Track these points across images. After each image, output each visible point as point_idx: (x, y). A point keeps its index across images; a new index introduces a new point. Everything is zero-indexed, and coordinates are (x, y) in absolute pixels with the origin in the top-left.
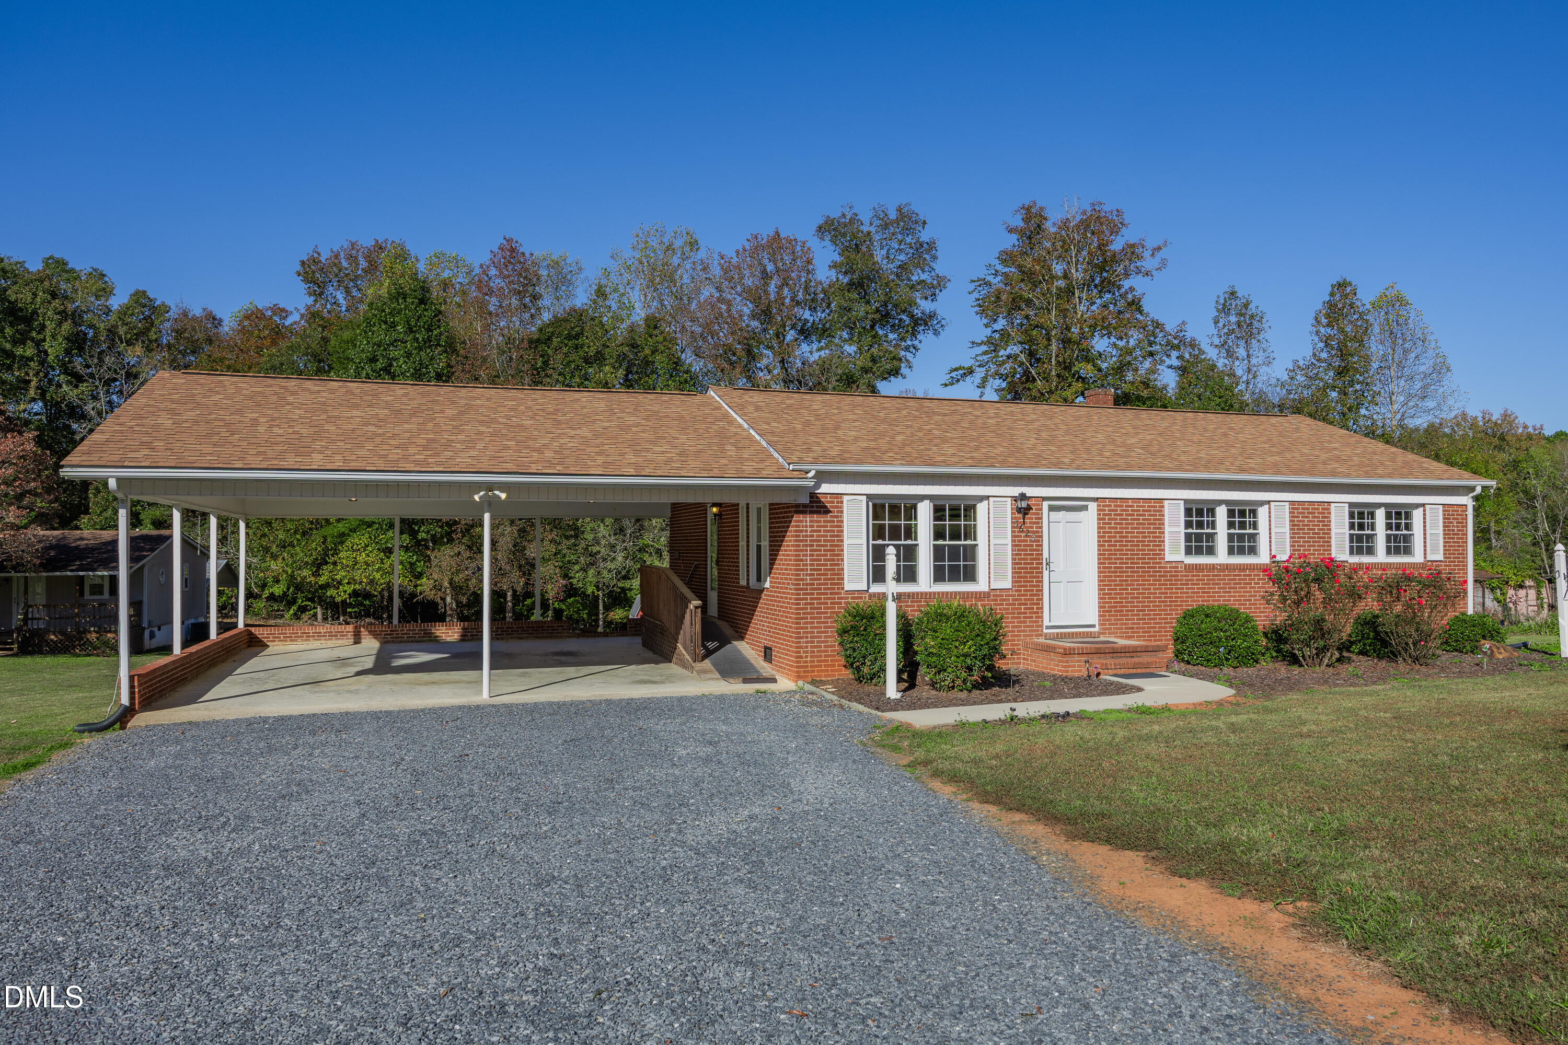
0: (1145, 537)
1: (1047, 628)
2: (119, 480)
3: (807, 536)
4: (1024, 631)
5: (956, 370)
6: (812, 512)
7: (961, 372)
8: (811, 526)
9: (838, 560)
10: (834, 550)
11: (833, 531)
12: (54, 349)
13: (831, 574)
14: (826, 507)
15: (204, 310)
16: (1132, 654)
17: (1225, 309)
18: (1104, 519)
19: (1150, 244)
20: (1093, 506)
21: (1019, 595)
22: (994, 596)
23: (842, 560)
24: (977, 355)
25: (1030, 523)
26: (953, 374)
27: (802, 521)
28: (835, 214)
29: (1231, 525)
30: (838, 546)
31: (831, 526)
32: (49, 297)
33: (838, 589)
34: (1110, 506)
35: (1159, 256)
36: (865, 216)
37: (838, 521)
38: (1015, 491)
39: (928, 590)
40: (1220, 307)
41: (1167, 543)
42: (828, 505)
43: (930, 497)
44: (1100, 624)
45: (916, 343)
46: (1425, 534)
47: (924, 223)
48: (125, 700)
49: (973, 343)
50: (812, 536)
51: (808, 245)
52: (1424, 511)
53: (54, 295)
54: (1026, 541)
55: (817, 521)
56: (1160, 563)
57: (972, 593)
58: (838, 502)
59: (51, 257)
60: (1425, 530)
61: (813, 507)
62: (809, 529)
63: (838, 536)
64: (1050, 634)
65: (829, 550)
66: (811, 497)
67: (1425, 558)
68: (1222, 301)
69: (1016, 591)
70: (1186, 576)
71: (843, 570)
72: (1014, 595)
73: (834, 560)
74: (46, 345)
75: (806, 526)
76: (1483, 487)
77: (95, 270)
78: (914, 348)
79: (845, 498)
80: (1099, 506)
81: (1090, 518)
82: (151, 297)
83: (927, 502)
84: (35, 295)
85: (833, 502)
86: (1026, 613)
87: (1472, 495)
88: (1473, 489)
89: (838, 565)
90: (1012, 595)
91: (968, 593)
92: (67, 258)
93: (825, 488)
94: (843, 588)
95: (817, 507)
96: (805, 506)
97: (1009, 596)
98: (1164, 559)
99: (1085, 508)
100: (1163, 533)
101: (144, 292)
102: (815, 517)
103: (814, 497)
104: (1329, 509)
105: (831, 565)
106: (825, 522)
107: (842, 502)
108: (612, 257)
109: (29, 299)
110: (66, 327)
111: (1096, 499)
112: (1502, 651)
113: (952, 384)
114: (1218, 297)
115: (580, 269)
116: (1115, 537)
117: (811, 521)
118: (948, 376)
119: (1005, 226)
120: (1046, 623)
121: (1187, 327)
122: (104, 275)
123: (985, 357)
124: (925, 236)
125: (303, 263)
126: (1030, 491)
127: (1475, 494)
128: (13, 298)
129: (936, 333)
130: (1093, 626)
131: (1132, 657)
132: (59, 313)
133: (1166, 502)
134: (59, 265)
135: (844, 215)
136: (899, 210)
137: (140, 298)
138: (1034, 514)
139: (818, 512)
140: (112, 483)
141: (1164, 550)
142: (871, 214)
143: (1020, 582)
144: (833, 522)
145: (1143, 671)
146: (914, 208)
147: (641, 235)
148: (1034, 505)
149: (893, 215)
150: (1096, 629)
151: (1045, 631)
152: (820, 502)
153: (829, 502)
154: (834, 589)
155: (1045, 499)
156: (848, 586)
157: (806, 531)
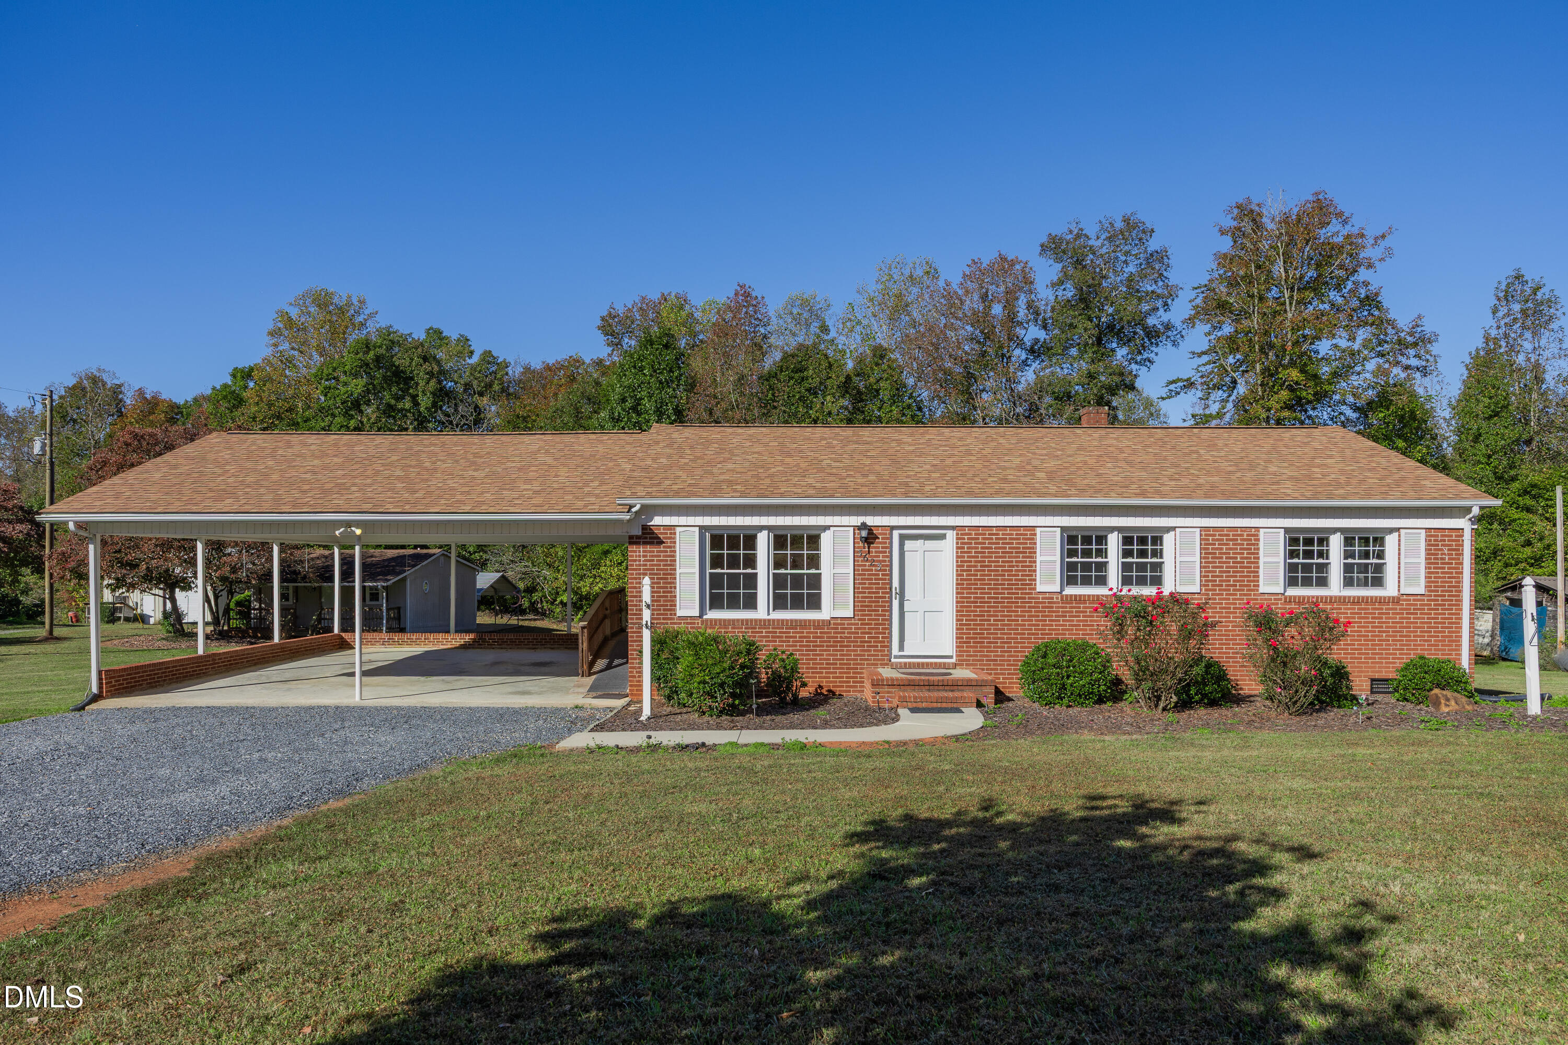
0: (1013, 566)
1: (896, 657)
2: (76, 523)
3: (640, 565)
4: (867, 660)
5: (1174, 382)
6: (645, 543)
7: (1181, 384)
8: (644, 556)
9: (671, 588)
10: (667, 579)
11: (667, 561)
12: (425, 402)
13: (664, 601)
14: (659, 538)
15: (544, 363)
16: (952, 688)
17: (1508, 297)
18: (963, 548)
19: (1370, 233)
20: (951, 535)
21: (862, 624)
22: (834, 624)
23: (675, 588)
24: (1199, 366)
25: (876, 552)
26: (1172, 387)
27: (635, 552)
28: (1059, 230)
29: (1127, 553)
30: (671, 574)
31: (664, 556)
32: (422, 361)
33: (671, 614)
34: (970, 534)
35: (1383, 244)
36: (1091, 230)
37: (671, 551)
38: (857, 520)
39: (766, 617)
40: (1502, 295)
41: (1038, 573)
42: (661, 536)
43: (769, 528)
44: (957, 656)
45: (1152, 356)
46: (1399, 563)
47: (1153, 231)
48: (95, 690)
49: (1193, 353)
50: (646, 565)
51: (1030, 265)
52: (1399, 536)
53: (425, 359)
54: (872, 570)
55: (650, 552)
56: (1031, 594)
57: (810, 621)
58: (671, 534)
59: (431, 328)
60: (1399, 559)
61: (646, 538)
62: (642, 559)
63: (671, 565)
64: (897, 663)
65: (661, 579)
66: (643, 529)
67: (1399, 591)
68: (1503, 287)
69: (859, 620)
70: (1062, 607)
71: (675, 596)
72: (857, 624)
73: (667, 588)
74: (420, 399)
75: (640, 556)
76: (1481, 508)
77: (462, 336)
78: (1149, 361)
79: (678, 530)
80: (957, 534)
81: (948, 546)
82: (495, 355)
83: (765, 533)
84: (412, 359)
85: (666, 534)
86: (870, 642)
87: (1468, 517)
88: (1468, 510)
89: (671, 592)
90: (854, 624)
91: (805, 621)
92: (442, 329)
93: (658, 521)
94: (675, 614)
95: (650, 538)
96: (638, 537)
97: (852, 624)
98: (1035, 589)
99: (943, 537)
100: (1035, 562)
101: (490, 351)
102: (648, 548)
103: (646, 528)
104: (1257, 535)
105: (664, 592)
106: (658, 552)
107: (675, 534)
108: (858, 292)
109: (407, 363)
110: (433, 383)
111: (953, 528)
112: (1453, 703)
113: (1169, 397)
114: (1499, 283)
115: (829, 306)
116: (975, 566)
117: (644, 552)
118: (1166, 389)
119: (1217, 228)
120: (895, 650)
121: (1425, 321)
122: (468, 340)
123: (1209, 367)
124: (1153, 245)
125: (603, 319)
126: (871, 521)
127: (1471, 515)
128: (397, 363)
129: (1175, 344)
130: (951, 657)
131: (952, 691)
132: (427, 373)
133: (1038, 530)
134: (437, 335)
135: (1071, 232)
136: (1126, 220)
137: (488, 357)
138: (880, 543)
139: (651, 543)
140: (71, 526)
141: (1035, 580)
142: (1097, 228)
143: (865, 611)
144: (666, 552)
145: (950, 705)
146: (1141, 216)
147: (884, 268)
148: (881, 534)
149: (1119, 225)
150: (953, 660)
151: (893, 660)
152: (653, 533)
153: (662, 533)
154: (667, 614)
155: (893, 528)
156: (680, 613)
157: (640, 561)
